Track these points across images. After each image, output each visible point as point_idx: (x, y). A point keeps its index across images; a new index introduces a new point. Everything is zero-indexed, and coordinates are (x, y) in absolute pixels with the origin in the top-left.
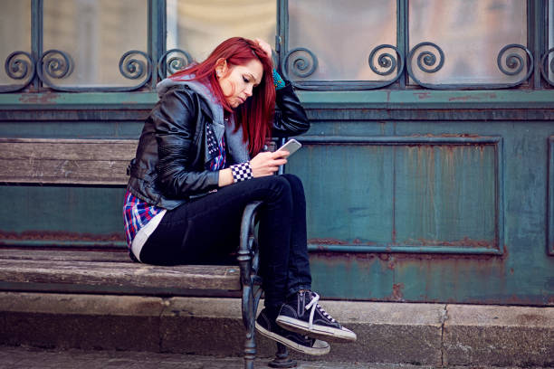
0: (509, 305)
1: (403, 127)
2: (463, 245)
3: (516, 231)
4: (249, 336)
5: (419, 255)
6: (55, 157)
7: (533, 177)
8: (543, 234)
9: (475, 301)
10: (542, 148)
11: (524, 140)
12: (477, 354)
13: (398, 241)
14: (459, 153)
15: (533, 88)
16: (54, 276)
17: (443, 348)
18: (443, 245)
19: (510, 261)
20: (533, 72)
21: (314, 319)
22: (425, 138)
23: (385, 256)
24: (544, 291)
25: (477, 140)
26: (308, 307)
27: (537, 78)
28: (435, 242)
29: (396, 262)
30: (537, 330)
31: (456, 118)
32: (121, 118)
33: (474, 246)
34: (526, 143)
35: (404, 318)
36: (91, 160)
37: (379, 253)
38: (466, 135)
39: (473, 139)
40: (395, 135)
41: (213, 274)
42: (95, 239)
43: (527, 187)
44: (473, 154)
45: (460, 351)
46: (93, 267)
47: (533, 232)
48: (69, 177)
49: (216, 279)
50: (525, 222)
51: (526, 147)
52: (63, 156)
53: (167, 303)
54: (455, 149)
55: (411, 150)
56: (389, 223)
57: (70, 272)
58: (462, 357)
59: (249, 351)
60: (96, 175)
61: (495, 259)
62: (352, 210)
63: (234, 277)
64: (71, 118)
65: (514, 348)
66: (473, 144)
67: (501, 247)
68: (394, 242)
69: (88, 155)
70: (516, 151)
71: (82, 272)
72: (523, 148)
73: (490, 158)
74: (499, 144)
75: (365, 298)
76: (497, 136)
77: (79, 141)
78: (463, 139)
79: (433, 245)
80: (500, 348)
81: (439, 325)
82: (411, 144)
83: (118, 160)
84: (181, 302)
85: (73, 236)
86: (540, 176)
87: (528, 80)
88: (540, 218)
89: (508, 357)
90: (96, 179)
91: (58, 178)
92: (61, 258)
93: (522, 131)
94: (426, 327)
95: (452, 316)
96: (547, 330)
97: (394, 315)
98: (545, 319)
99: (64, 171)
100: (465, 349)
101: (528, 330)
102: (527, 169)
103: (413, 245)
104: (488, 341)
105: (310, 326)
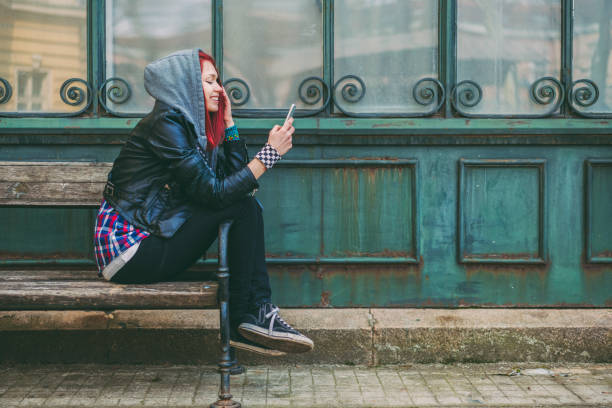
0: (425, 308)
1: (330, 151)
2: (383, 256)
3: (430, 242)
4: (225, 349)
5: (345, 266)
6: (5, 179)
7: (445, 195)
8: (454, 245)
9: (395, 305)
10: (453, 168)
11: (437, 162)
12: (404, 353)
13: (325, 253)
14: (380, 175)
15: (445, 117)
16: (25, 297)
17: (373, 348)
18: (367, 256)
19: (426, 270)
20: (445, 103)
21: (274, 326)
22: (351, 161)
23: (314, 267)
24: (455, 295)
25: (397, 162)
26: (268, 316)
27: (448, 108)
28: (359, 254)
29: (323, 272)
30: (458, 331)
31: (377, 143)
32: (63, 142)
33: (393, 257)
34: (439, 164)
35: (337, 323)
36: (43, 182)
37: (309, 265)
38: (387, 158)
39: (393, 162)
40: (322, 158)
41: (189, 291)
42: (37, 258)
43: (440, 204)
44: (393, 175)
45: (388, 352)
46: (65, 288)
47: (445, 243)
48: (21, 198)
49: (193, 296)
50: (438, 234)
51: (439, 169)
52: (14, 178)
53: (111, 316)
54: (376, 171)
55: (337, 172)
56: (317, 237)
57: (41, 293)
58: (391, 356)
59: (225, 363)
60: (49, 196)
61: (412, 268)
62: (284, 226)
63: (210, 293)
64: (12, 142)
65: (436, 346)
66: (393, 166)
67: (418, 257)
68: (322, 254)
69: (39, 177)
70: (430, 173)
71: (54, 293)
72: (436, 169)
73: (407, 178)
74: (416, 166)
75: (296, 305)
76: (414, 158)
77: (29, 163)
78: (384, 161)
79: (358, 256)
80: (424, 348)
81: (370, 328)
82: (337, 166)
83: (70, 182)
84: (125, 315)
85: (13, 254)
86: (451, 194)
87: (439, 110)
88: (451, 231)
89: (432, 355)
90: (49, 200)
91: (9, 199)
92: (17, 277)
93: (435, 155)
94: (358, 330)
95: (379, 320)
96: (465, 330)
97: (327, 320)
98: (461, 320)
99: (15, 193)
100: (393, 349)
101: (449, 331)
102: (440, 189)
103: (340, 256)
104: (414, 341)
105: (271, 333)
